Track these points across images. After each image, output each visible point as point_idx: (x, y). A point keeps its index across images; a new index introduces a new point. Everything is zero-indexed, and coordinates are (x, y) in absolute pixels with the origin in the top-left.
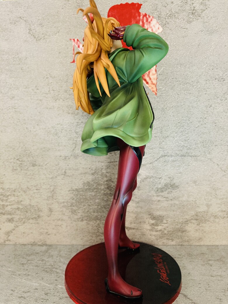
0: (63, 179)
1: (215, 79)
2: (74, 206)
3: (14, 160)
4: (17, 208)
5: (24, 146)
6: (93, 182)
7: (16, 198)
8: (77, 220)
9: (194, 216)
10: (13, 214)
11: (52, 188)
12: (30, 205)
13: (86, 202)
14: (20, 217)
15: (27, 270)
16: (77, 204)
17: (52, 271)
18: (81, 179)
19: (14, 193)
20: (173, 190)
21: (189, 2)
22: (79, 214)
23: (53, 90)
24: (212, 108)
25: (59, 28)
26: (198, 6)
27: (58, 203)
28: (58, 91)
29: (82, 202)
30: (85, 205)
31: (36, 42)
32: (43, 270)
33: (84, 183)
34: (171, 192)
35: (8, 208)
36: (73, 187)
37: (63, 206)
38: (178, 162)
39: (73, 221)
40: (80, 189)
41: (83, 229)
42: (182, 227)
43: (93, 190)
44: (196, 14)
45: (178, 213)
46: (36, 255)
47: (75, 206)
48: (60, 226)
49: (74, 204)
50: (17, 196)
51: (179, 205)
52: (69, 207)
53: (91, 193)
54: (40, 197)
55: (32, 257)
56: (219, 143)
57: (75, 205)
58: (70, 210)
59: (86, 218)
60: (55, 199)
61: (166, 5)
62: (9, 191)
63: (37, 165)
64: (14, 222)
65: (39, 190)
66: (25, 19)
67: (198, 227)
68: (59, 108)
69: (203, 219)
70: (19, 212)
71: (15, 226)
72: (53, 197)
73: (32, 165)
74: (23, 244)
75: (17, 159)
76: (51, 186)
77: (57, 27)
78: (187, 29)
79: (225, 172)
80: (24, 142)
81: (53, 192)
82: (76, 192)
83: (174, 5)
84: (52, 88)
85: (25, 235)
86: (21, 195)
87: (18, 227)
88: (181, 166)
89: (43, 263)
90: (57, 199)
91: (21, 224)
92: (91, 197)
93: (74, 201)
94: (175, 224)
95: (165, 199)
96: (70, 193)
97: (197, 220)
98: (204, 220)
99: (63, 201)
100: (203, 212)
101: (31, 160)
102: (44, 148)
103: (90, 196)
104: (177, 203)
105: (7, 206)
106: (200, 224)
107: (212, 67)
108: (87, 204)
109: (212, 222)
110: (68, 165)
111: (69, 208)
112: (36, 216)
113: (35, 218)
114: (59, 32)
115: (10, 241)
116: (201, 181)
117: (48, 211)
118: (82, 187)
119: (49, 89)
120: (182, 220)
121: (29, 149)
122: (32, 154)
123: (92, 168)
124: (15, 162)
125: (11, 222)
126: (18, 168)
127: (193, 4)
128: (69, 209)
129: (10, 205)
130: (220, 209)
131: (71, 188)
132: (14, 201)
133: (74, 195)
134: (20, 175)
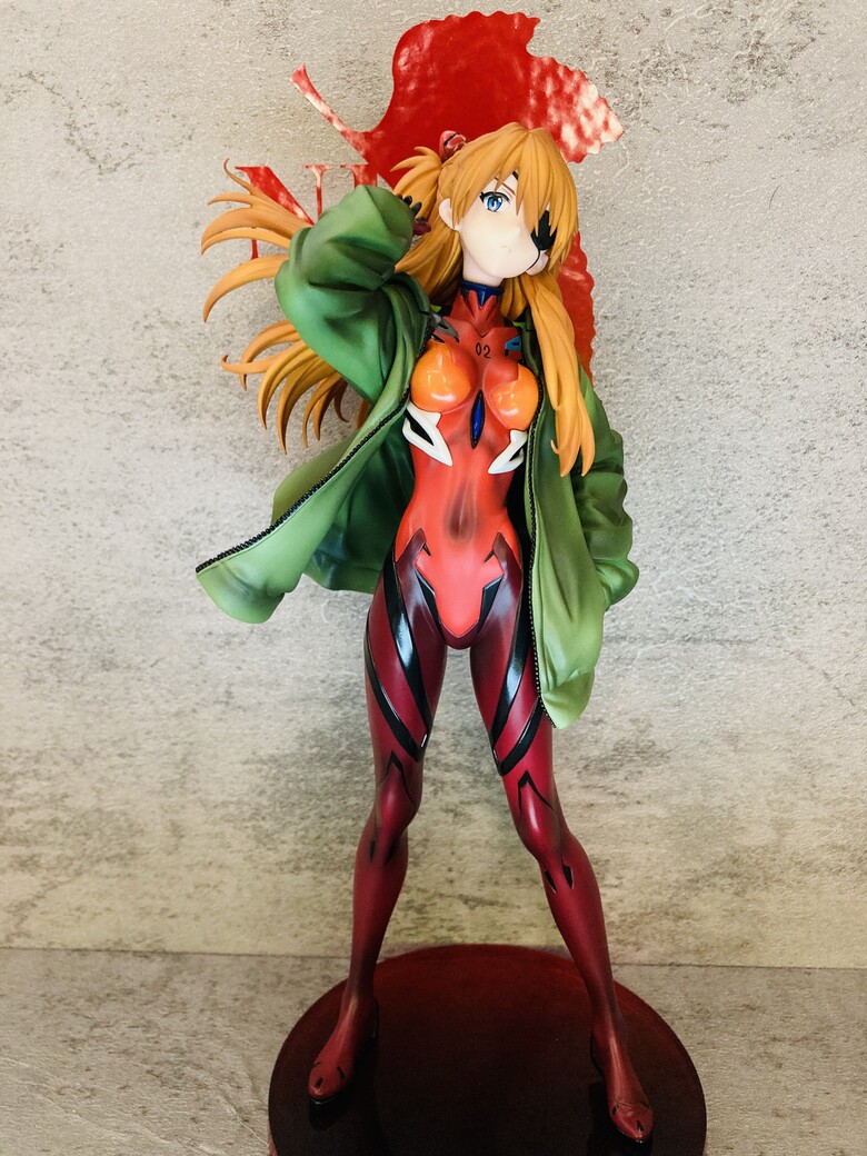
0: (221, 719)
1: (832, 338)
2: (263, 818)
3: (29, 644)
4: (48, 819)
5: (66, 592)
6: (337, 732)
7: (45, 784)
8: (275, 868)
9: (725, 864)
10: (36, 843)
11: (179, 751)
12: (99, 810)
13: (311, 803)
14: (59, 852)
15: (88, 1070)
16: (278, 810)
17: (180, 1078)
18: (290, 720)
19: (35, 767)
20: (647, 765)
21: (740, 11)
22: (285, 846)
23: (174, 377)
24: (813, 454)
25: (193, 121)
26: (774, 29)
27: (205, 806)
28: (195, 380)
29: (293, 804)
30: (309, 817)
31: (100, 180)
32: (148, 1072)
33: (302, 736)
34: (640, 772)
35: (17, 821)
36: (261, 748)
37: (222, 818)
38: (668, 664)
39: (264, 871)
40: (287, 755)
41: (299, 901)
42: (675, 900)
43: (338, 763)
44: (766, 63)
45: (664, 851)
46: (123, 1001)
47: (268, 817)
48: (215, 887)
49: (264, 812)
50: (49, 779)
51: (667, 821)
52: (244, 820)
53: (328, 773)
54: (134, 783)
55: (111, 1008)
56: (836, 595)
57: (270, 815)
58: (250, 831)
59: (310, 862)
60: (194, 792)
61: (641, 23)
62: (15, 759)
63: (117, 667)
64: (39, 870)
65: (131, 756)
66: (49, 81)
67: (736, 903)
68: (200, 446)
69: (759, 874)
70: (59, 834)
71: (44, 885)
72: (184, 783)
73: (100, 664)
74: (75, 946)
75: (44, 643)
76: (175, 744)
77: (184, 117)
78: (725, 127)
79: (853, 704)
80: (64, 578)
81: (183, 767)
82: (271, 768)
83: (676, 21)
84: (171, 368)
85: (83, 916)
86: (64, 773)
87: (55, 887)
88: (681, 677)
89: (148, 1039)
90: (200, 790)
91: (66, 879)
92: (330, 785)
93: (265, 802)
94: (650, 890)
95: (614, 797)
96: (250, 772)
97: (733, 876)
98: (762, 879)
99: (221, 798)
100: (760, 850)
101: (95, 648)
102: (146, 601)
103: (325, 782)
104: (660, 812)
105: (12, 811)
106: (744, 891)
107: (822, 291)
108: (314, 812)
109: (795, 884)
110: (239, 668)
111: (249, 824)
112: (124, 851)
113: (120, 857)
114: (190, 138)
115: (28, 935)
116: (756, 736)
117: (167, 833)
118: (294, 750)
119: (157, 374)
120: (676, 876)
121: (87, 605)
122: (100, 623)
123: (334, 680)
124: (34, 652)
125: (29, 871)
126: (46, 674)
127: (755, 18)
128: (247, 827)
129: (20, 809)
130: (825, 839)
131: (254, 753)
132: (36, 794)
133: (266, 778)
134: (53, 700)
